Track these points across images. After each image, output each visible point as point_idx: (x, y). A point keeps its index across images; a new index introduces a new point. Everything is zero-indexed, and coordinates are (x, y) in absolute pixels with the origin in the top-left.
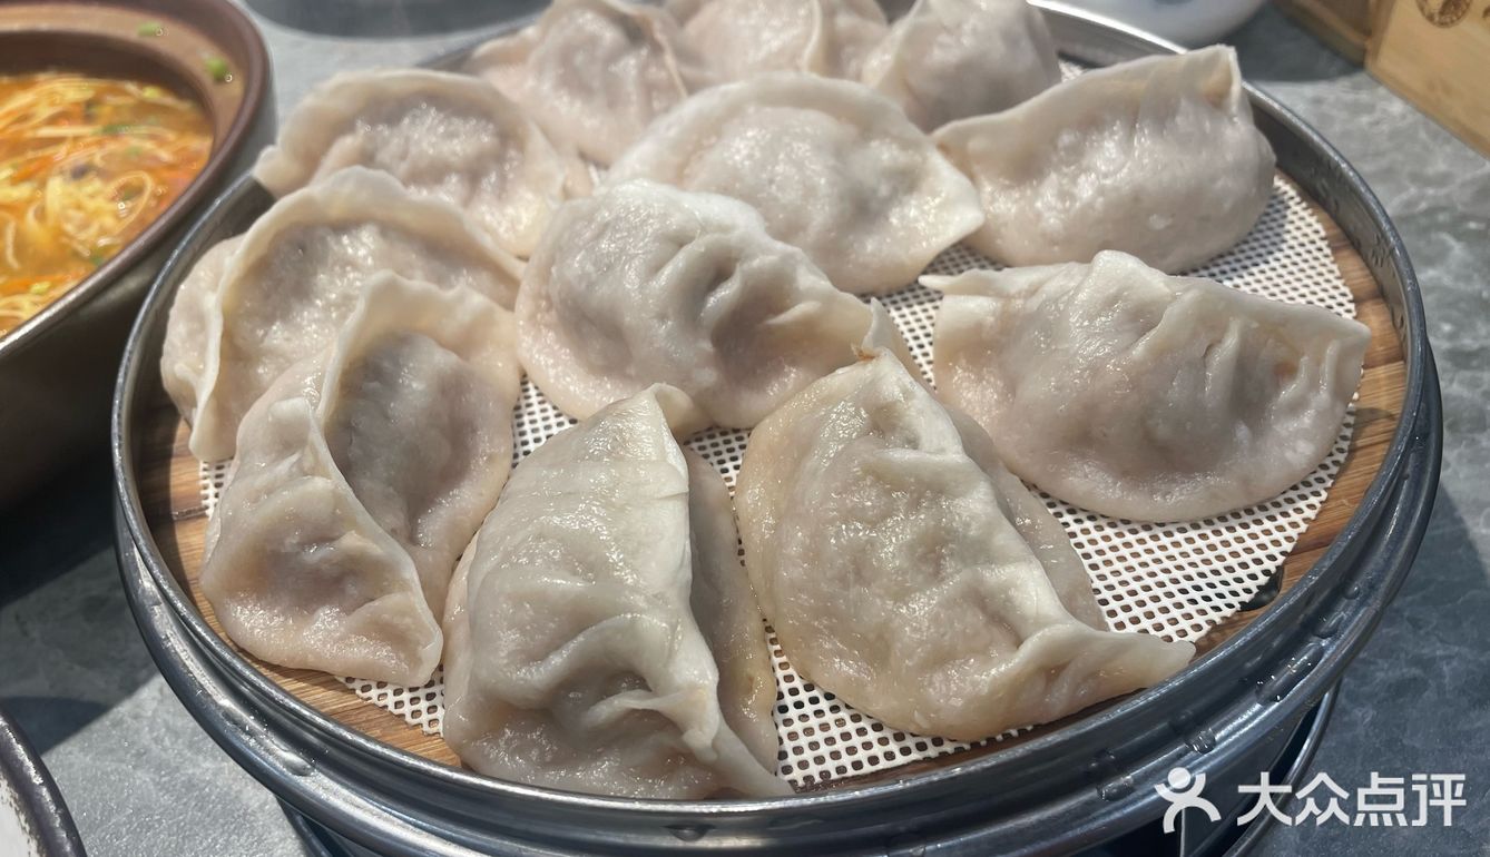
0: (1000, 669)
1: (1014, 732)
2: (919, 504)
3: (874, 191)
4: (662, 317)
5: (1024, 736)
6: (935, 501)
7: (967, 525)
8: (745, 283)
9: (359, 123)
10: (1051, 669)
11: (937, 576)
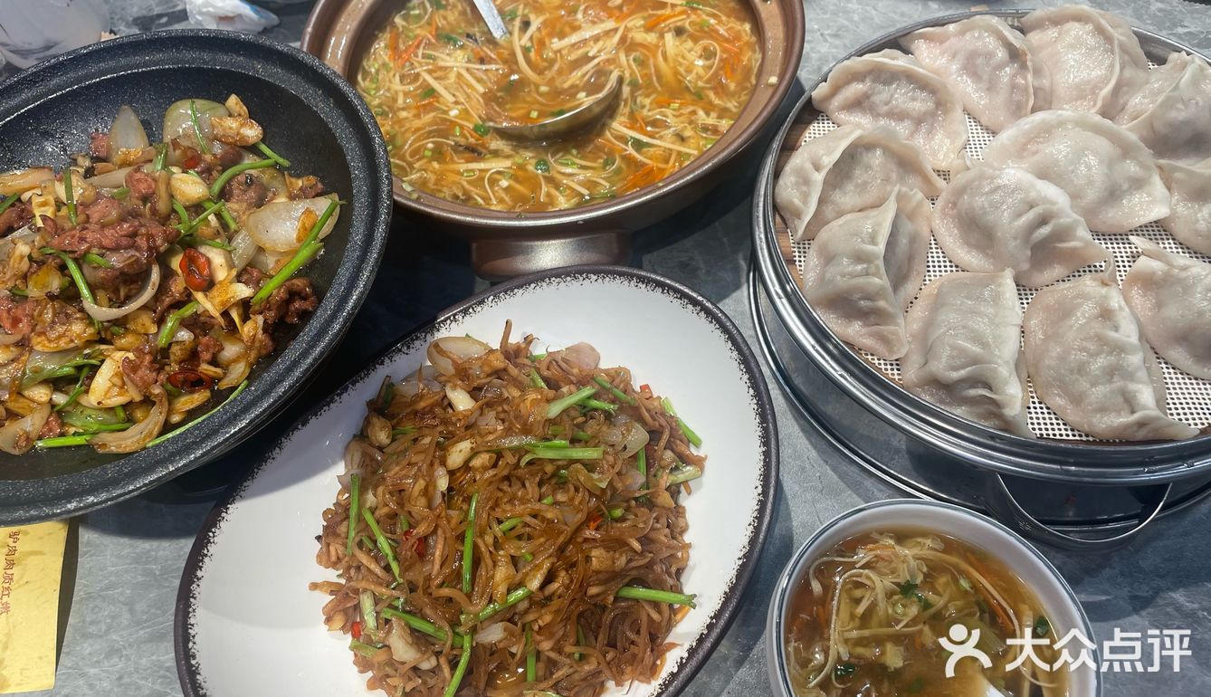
0: (1125, 419)
1: (1117, 441)
2: (1112, 352)
3: (1121, 186)
4: (1015, 238)
5: (1121, 443)
6: (1119, 354)
7: (1128, 366)
8: (1053, 229)
9: (868, 80)
10: (1141, 424)
11: (1110, 381)
